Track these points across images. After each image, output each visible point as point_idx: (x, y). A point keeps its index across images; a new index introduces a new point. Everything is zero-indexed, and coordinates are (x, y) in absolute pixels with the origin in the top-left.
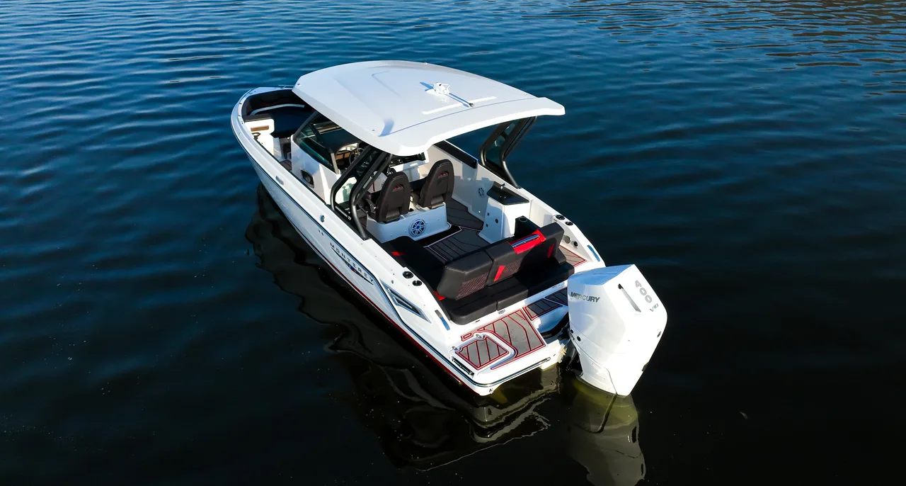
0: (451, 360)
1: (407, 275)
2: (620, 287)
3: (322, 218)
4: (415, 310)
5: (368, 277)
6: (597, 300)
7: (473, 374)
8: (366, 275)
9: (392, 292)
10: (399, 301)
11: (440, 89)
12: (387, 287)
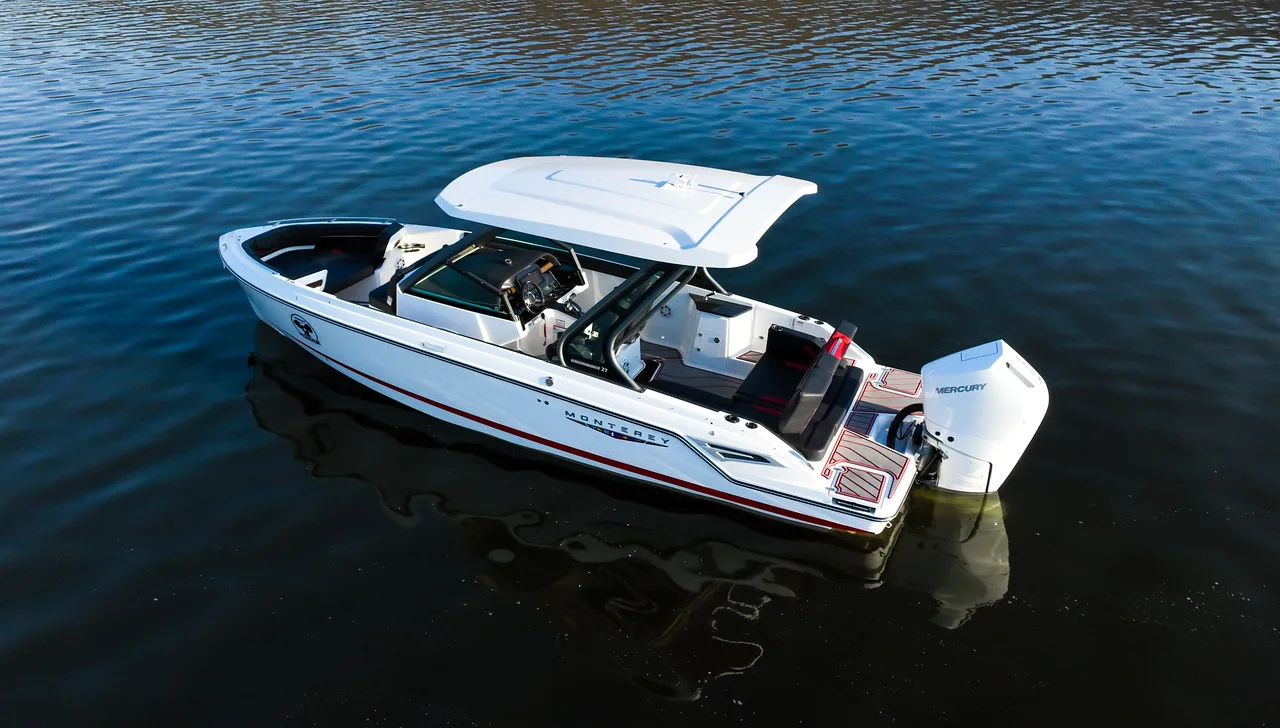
0: (831, 504)
1: (732, 419)
2: (1008, 365)
3: (549, 382)
4: (759, 459)
5: (659, 437)
6: (982, 387)
7: (873, 510)
8: (651, 437)
9: (712, 446)
10: (725, 455)
11: (683, 182)
12: (701, 443)
